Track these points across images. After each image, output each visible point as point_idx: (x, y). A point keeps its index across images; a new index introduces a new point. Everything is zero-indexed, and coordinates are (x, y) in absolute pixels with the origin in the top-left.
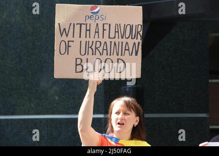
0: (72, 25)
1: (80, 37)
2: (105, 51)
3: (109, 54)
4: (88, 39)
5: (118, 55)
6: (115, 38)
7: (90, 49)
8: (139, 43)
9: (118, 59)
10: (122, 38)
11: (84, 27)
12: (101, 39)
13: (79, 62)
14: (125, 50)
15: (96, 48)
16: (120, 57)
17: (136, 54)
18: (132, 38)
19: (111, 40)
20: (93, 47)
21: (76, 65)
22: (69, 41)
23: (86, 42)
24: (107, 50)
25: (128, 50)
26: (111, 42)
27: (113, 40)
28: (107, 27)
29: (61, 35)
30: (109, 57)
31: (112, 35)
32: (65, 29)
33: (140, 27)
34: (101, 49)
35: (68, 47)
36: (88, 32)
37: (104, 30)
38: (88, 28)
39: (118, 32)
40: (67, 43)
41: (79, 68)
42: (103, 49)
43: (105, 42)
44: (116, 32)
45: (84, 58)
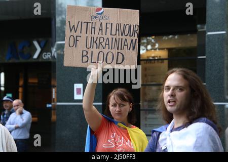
0: (80, 23)
1: (87, 33)
2: (107, 46)
3: (110, 48)
4: (93, 35)
5: (118, 49)
6: (116, 35)
7: (95, 44)
8: (136, 40)
9: (118, 53)
10: (122, 35)
11: (90, 25)
12: (104, 36)
13: (85, 53)
14: (124, 45)
15: (100, 43)
16: (119, 51)
17: (133, 49)
18: (130, 36)
19: (113, 36)
20: (98, 42)
21: (83, 56)
22: (77, 36)
23: (92, 38)
24: (109, 44)
25: (127, 45)
26: (112, 38)
27: (114, 37)
28: (109, 26)
29: (71, 31)
30: (110, 50)
31: (114, 33)
32: (74, 26)
33: (137, 26)
34: (104, 44)
35: (76, 41)
36: (93, 29)
37: (107, 28)
38: (93, 26)
39: (118, 30)
40: (75, 37)
41: (85, 59)
42: (106, 44)
43: (108, 38)
44: (117, 30)
45: (90, 51)
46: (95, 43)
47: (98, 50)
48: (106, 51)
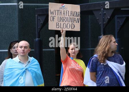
0: (55, 11)
1: (58, 15)
2: (67, 21)
4: (61, 16)
6: (70, 16)
8: (79, 18)
9: (72, 24)
10: (73, 16)
11: (59, 11)
12: (65, 16)
13: (58, 24)
14: (74, 21)
15: (64, 19)
16: (72, 23)
17: (78, 22)
18: (77, 17)
20: (63, 19)
22: (54, 16)
25: (76, 21)
27: (70, 17)
28: (67, 12)
29: (51, 14)
30: (68, 23)
32: (52, 12)
33: (79, 13)
34: (65, 20)
35: (53, 18)
36: (61, 13)
37: (66, 13)
38: (61, 12)
39: (72, 14)
41: (58, 26)
43: (67, 18)
45: (59, 23)
46: (61, 19)
47: (63, 23)
48: (66, 23)
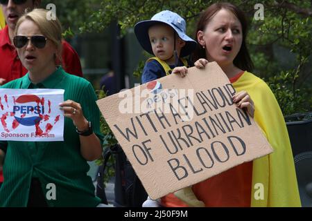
1: (156, 131)
2: (203, 135)
3: (211, 136)
4: (169, 129)
5: (224, 132)
6: (205, 112)
7: (179, 140)
9: (229, 138)
10: (216, 108)
11: (153, 115)
13: (174, 164)
14: (230, 122)
15: (188, 136)
16: (228, 134)
17: (249, 123)
18: (229, 104)
19: (203, 116)
20: (183, 136)
21: (174, 170)
22: (143, 143)
23: (168, 133)
24: (204, 131)
25: (235, 121)
26: (204, 119)
27: (206, 116)
29: (128, 139)
30: (213, 139)
32: (127, 129)
33: (230, 87)
34: (195, 134)
35: (146, 151)
36: (163, 120)
39: (205, 102)
40: (142, 146)
41: (180, 172)
42: (200, 134)
43: (197, 123)
44: (202, 104)
45: (179, 156)
47: (193, 149)
